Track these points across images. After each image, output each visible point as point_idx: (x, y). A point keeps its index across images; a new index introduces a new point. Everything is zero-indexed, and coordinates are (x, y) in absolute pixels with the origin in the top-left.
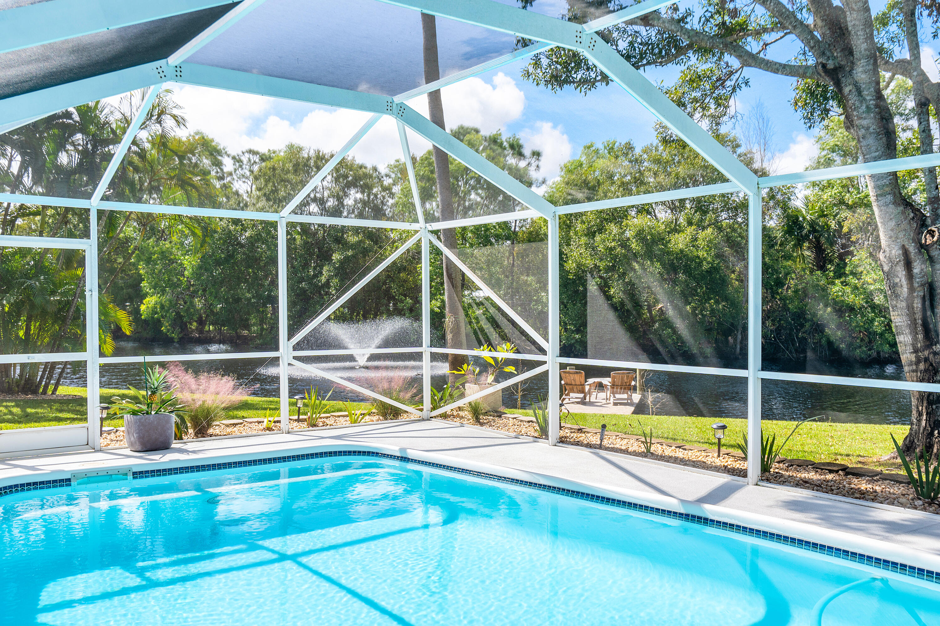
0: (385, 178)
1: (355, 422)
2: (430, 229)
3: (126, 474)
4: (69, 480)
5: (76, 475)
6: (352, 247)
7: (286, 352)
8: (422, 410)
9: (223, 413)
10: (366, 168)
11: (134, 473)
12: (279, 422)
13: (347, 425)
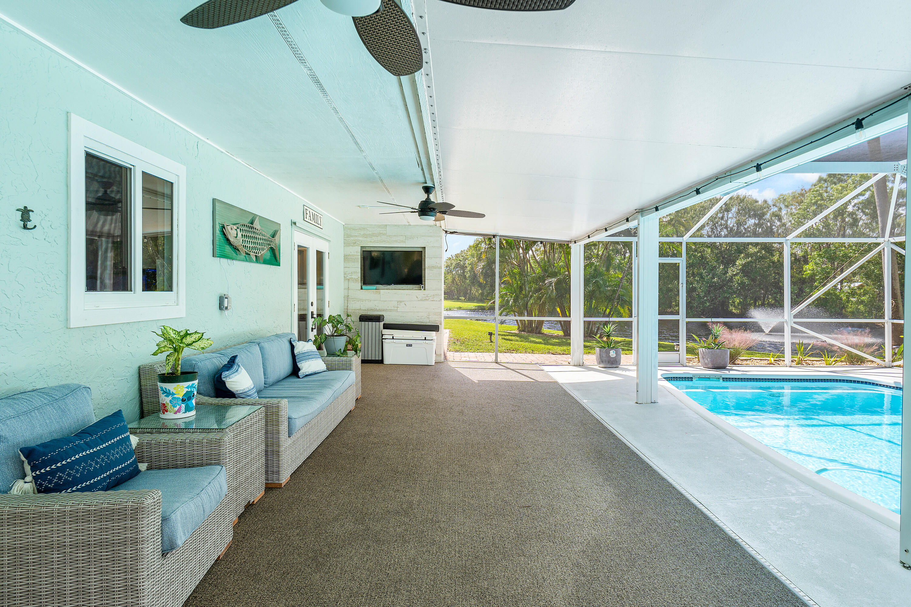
0: (772, 207)
1: (830, 364)
2: (893, 241)
3: (719, 378)
4: (692, 378)
5: (695, 375)
6: (751, 255)
7: (789, 319)
8: (884, 361)
9: (744, 352)
10: (757, 202)
11: (723, 378)
12: (784, 361)
13: (824, 366)
